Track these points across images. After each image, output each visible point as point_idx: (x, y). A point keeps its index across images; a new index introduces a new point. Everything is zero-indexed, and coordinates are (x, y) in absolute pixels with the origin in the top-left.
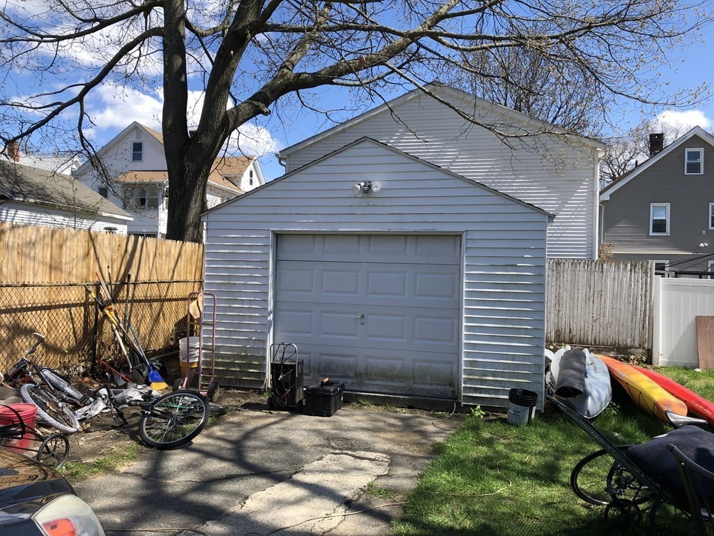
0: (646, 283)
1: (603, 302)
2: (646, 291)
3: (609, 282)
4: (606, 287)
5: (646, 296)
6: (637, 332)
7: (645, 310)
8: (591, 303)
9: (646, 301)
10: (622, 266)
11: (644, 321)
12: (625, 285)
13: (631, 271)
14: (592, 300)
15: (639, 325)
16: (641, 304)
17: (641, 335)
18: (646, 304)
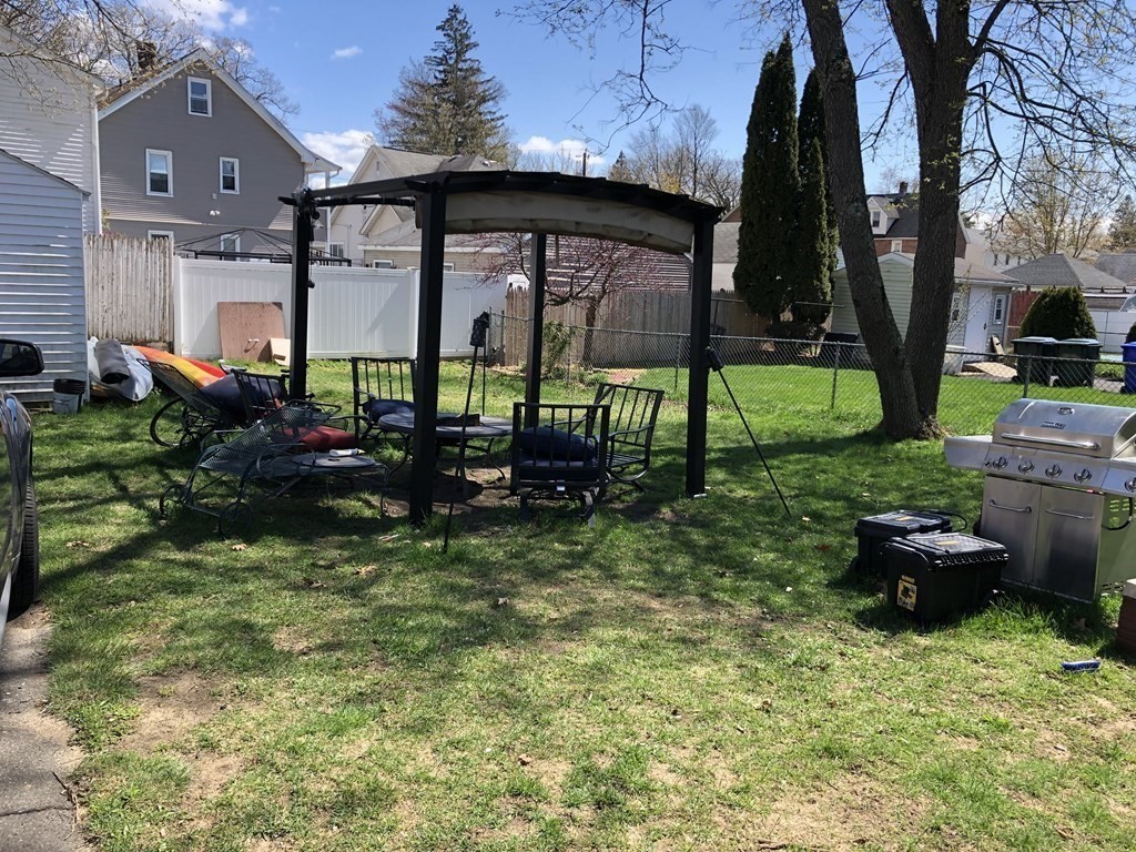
0: (165, 265)
1: (114, 288)
2: (165, 274)
3: (122, 264)
4: (118, 269)
5: (165, 281)
6: (157, 321)
7: (165, 297)
8: (100, 289)
9: (165, 286)
10: (136, 243)
11: (164, 309)
12: (141, 266)
13: (147, 250)
14: (100, 286)
15: (158, 316)
16: (160, 290)
17: (161, 326)
18: (165, 290)
